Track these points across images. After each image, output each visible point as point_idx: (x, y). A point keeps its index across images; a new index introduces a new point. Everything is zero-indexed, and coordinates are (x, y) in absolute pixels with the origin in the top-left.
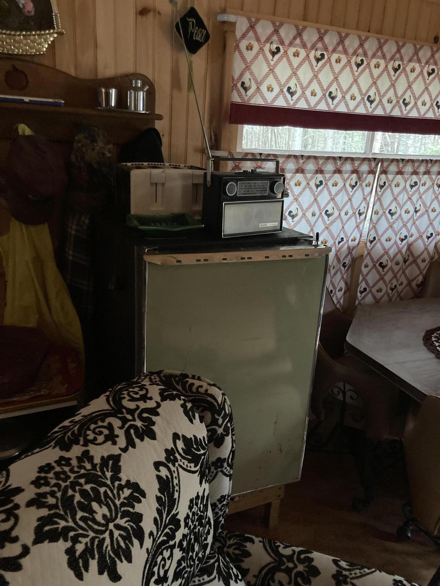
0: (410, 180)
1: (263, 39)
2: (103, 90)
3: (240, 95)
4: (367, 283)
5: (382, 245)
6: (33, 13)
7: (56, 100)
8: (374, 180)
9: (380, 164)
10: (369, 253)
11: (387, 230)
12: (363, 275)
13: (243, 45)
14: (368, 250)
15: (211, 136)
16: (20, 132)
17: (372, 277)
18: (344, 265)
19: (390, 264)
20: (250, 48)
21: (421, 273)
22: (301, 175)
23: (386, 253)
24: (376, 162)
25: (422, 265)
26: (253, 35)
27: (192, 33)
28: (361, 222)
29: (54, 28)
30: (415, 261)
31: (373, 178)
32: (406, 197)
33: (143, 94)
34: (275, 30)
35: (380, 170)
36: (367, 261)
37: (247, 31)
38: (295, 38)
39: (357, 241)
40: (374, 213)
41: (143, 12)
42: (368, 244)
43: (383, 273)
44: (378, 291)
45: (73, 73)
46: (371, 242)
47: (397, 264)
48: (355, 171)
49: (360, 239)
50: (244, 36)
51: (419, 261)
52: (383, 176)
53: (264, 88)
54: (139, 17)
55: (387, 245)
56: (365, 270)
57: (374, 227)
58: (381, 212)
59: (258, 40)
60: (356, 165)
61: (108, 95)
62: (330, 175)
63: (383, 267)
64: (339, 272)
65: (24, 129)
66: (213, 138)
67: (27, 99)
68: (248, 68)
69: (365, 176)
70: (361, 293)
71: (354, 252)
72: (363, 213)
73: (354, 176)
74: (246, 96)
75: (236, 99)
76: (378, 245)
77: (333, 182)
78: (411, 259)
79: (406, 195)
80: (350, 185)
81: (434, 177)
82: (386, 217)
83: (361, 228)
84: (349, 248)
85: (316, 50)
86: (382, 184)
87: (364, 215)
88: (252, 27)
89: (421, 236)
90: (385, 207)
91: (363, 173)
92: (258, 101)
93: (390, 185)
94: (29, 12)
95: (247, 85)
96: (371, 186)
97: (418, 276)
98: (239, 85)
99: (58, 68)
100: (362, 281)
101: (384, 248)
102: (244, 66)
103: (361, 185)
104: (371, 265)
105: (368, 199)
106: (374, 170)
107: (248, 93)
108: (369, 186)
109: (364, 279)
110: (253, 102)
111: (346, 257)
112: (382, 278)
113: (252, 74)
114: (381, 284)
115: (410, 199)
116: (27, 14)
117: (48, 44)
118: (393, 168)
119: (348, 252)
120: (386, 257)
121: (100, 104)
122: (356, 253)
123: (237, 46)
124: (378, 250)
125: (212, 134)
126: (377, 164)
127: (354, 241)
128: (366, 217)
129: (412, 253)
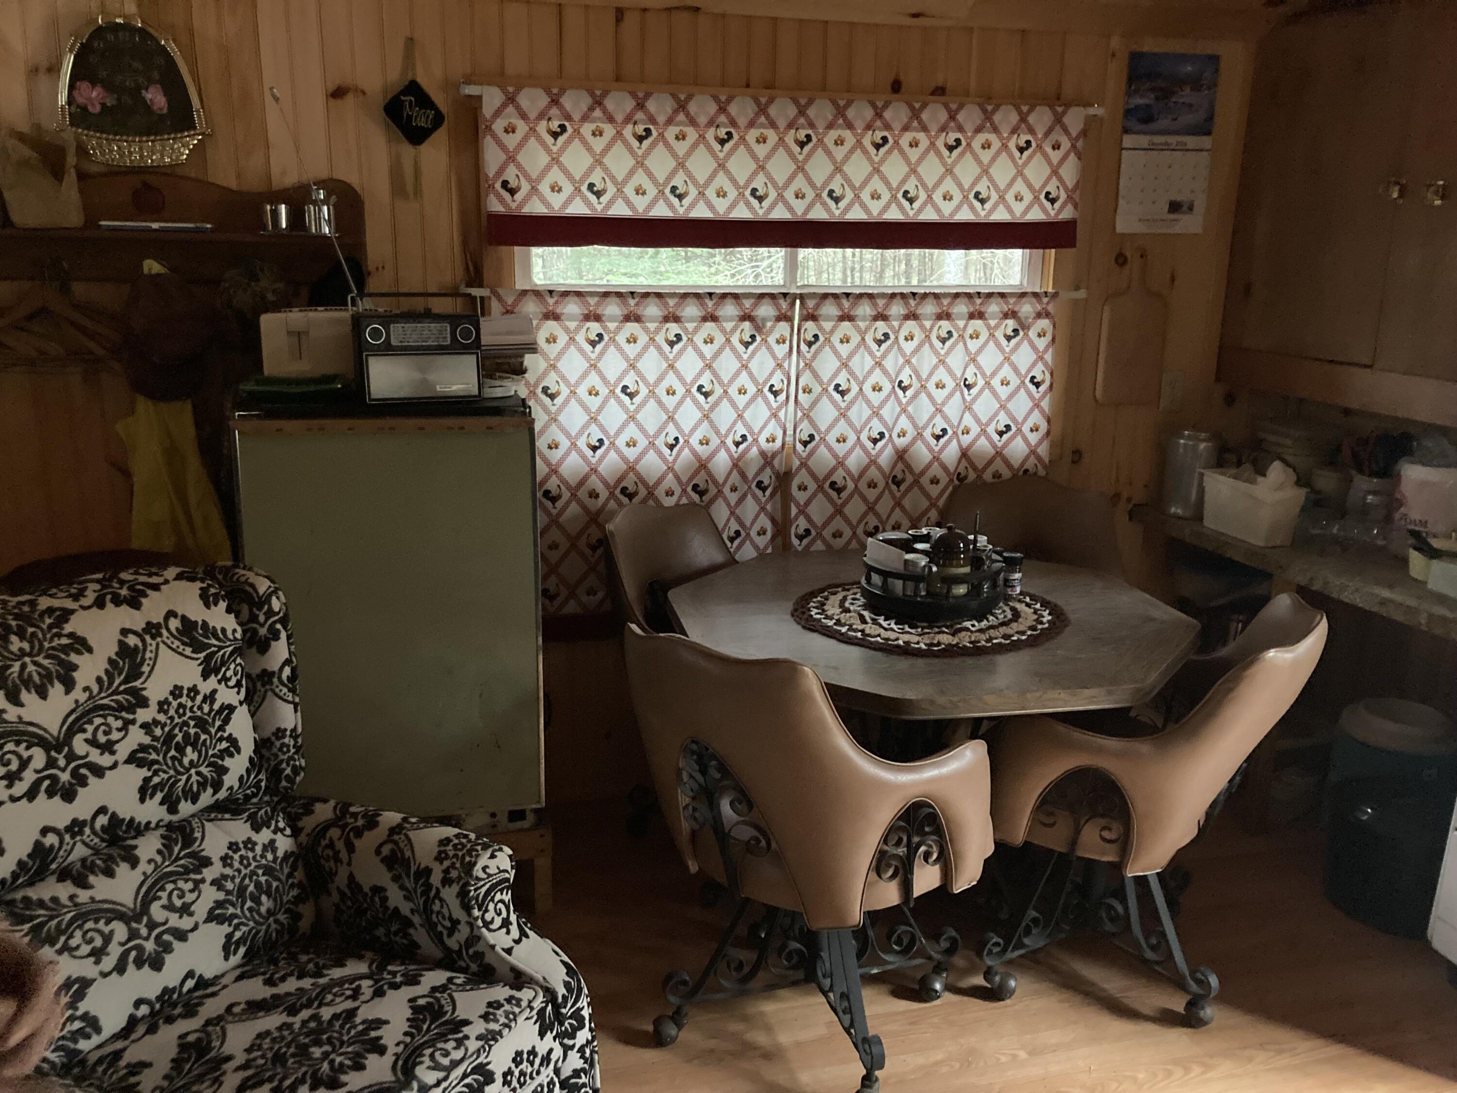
0: (873, 330)
1: (532, 115)
2: (268, 207)
3: (502, 201)
4: (809, 520)
5: (830, 449)
6: (165, 111)
7: (198, 225)
8: (792, 330)
9: (798, 302)
10: (804, 464)
11: (836, 420)
12: (798, 505)
13: (498, 126)
14: (799, 457)
15: (467, 265)
16: (146, 270)
17: (819, 510)
18: (760, 486)
19: (851, 486)
20: (510, 130)
21: (933, 505)
22: (636, 324)
23: (841, 463)
24: (789, 301)
25: (934, 490)
26: (515, 112)
27: (410, 117)
28: (779, 408)
29: (195, 128)
30: (916, 482)
31: (789, 329)
32: (869, 362)
33: (329, 209)
34: (553, 101)
35: (801, 315)
36: (802, 477)
37: (504, 106)
38: (591, 109)
39: (778, 443)
40: (800, 391)
41: (338, 93)
42: (799, 447)
43: (839, 502)
44: (835, 536)
45: (233, 184)
46: (805, 444)
47: (872, 485)
48: (746, 317)
49: (784, 438)
50: (498, 113)
51: (925, 481)
52: (810, 325)
53: (544, 188)
54: (332, 102)
55: (841, 449)
56: (801, 497)
57: (807, 416)
58: (817, 389)
59: (524, 116)
60: (748, 306)
61: (275, 214)
62: (695, 324)
63: (839, 491)
64: (749, 496)
65: (152, 266)
66: (471, 268)
67: (155, 226)
68: (511, 158)
69: (769, 324)
70: (801, 538)
71: (776, 462)
72: (781, 391)
73: (747, 325)
74: (514, 201)
75: (495, 206)
76: (822, 449)
77: (705, 336)
78: (910, 479)
79: (868, 358)
80: (741, 342)
81: (928, 324)
82: (831, 398)
83: (783, 419)
84: (763, 453)
85: (635, 123)
86: (810, 337)
87: (784, 395)
88: (511, 99)
89: (920, 435)
90: (825, 380)
91: (764, 320)
92: (535, 208)
93: (828, 340)
94: (161, 109)
95: (513, 184)
96: (788, 342)
97: (927, 511)
98: (498, 186)
99: (210, 180)
100: (797, 517)
101: (835, 456)
102: (504, 157)
103: (764, 341)
104: (812, 486)
105: (786, 365)
106: (789, 314)
107: (515, 197)
108: (784, 342)
109: (802, 512)
110: (527, 210)
111: (761, 470)
112: (839, 511)
113: (519, 166)
114: (838, 523)
115: (878, 364)
116: (159, 112)
117: (190, 150)
118: (830, 309)
119: (762, 462)
120: (840, 472)
121: (264, 227)
122: (781, 464)
123: (489, 128)
124: (823, 459)
125: (470, 264)
126: (793, 304)
127: (773, 441)
128: (787, 398)
129: (908, 467)
